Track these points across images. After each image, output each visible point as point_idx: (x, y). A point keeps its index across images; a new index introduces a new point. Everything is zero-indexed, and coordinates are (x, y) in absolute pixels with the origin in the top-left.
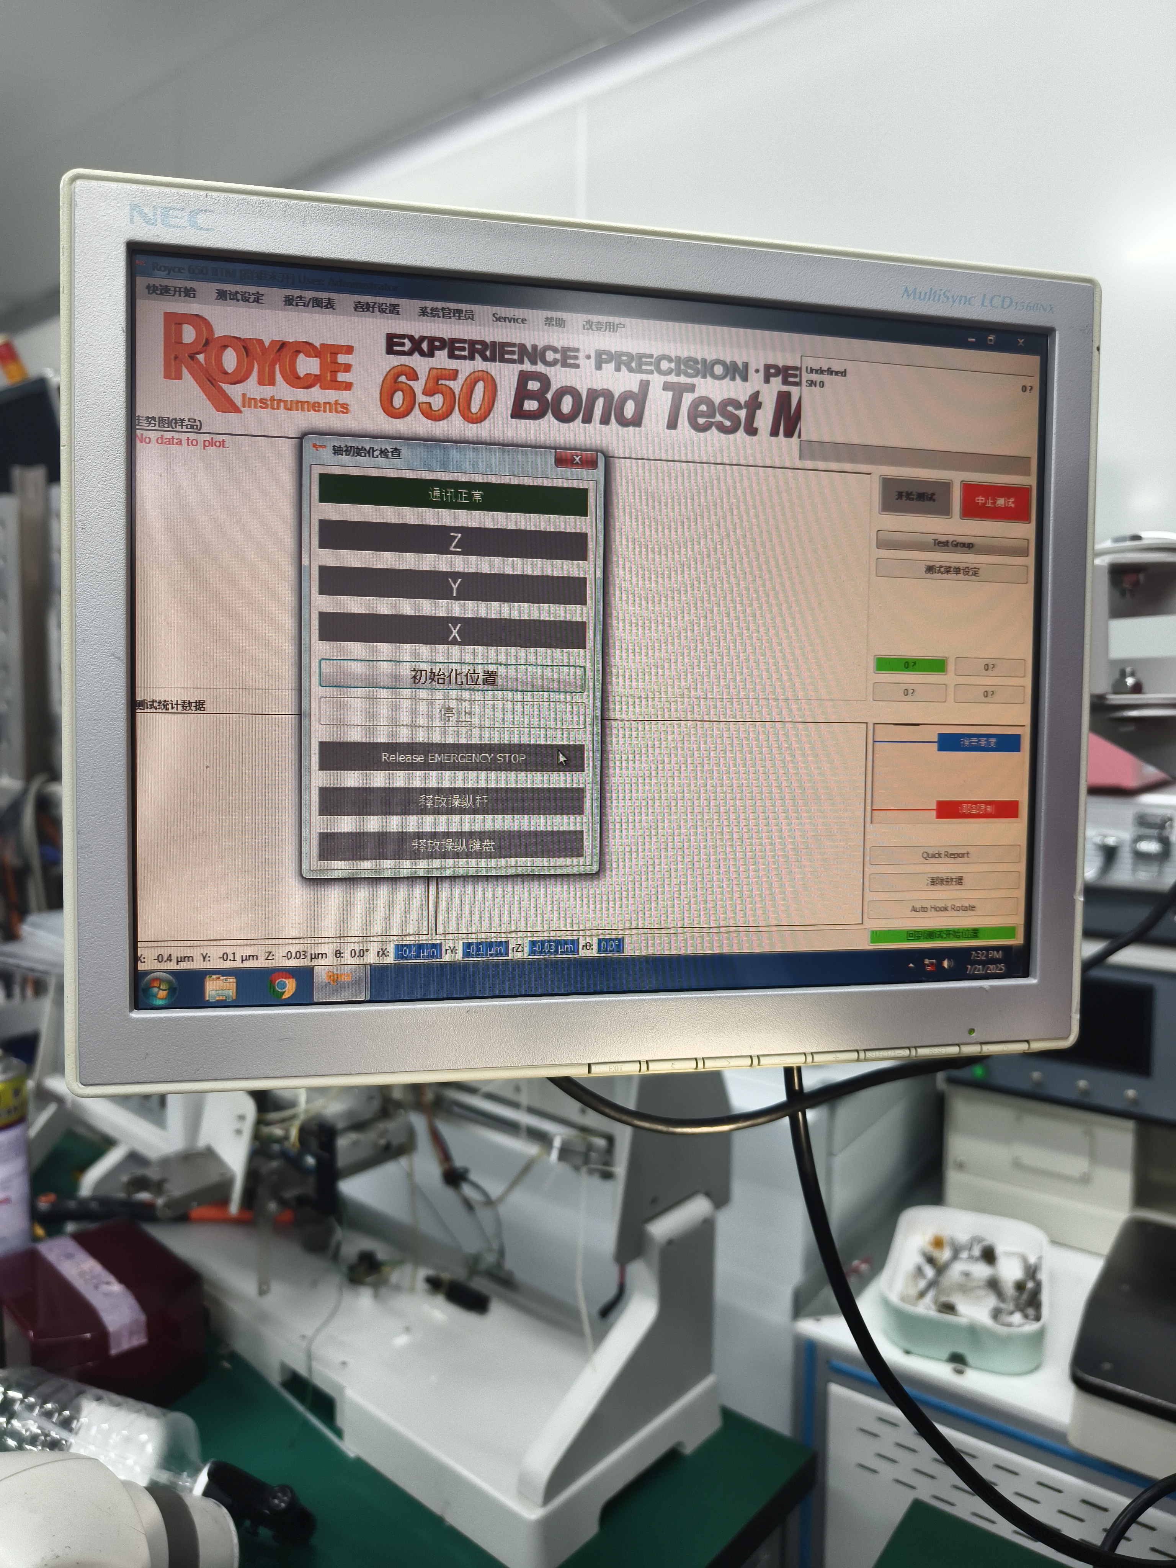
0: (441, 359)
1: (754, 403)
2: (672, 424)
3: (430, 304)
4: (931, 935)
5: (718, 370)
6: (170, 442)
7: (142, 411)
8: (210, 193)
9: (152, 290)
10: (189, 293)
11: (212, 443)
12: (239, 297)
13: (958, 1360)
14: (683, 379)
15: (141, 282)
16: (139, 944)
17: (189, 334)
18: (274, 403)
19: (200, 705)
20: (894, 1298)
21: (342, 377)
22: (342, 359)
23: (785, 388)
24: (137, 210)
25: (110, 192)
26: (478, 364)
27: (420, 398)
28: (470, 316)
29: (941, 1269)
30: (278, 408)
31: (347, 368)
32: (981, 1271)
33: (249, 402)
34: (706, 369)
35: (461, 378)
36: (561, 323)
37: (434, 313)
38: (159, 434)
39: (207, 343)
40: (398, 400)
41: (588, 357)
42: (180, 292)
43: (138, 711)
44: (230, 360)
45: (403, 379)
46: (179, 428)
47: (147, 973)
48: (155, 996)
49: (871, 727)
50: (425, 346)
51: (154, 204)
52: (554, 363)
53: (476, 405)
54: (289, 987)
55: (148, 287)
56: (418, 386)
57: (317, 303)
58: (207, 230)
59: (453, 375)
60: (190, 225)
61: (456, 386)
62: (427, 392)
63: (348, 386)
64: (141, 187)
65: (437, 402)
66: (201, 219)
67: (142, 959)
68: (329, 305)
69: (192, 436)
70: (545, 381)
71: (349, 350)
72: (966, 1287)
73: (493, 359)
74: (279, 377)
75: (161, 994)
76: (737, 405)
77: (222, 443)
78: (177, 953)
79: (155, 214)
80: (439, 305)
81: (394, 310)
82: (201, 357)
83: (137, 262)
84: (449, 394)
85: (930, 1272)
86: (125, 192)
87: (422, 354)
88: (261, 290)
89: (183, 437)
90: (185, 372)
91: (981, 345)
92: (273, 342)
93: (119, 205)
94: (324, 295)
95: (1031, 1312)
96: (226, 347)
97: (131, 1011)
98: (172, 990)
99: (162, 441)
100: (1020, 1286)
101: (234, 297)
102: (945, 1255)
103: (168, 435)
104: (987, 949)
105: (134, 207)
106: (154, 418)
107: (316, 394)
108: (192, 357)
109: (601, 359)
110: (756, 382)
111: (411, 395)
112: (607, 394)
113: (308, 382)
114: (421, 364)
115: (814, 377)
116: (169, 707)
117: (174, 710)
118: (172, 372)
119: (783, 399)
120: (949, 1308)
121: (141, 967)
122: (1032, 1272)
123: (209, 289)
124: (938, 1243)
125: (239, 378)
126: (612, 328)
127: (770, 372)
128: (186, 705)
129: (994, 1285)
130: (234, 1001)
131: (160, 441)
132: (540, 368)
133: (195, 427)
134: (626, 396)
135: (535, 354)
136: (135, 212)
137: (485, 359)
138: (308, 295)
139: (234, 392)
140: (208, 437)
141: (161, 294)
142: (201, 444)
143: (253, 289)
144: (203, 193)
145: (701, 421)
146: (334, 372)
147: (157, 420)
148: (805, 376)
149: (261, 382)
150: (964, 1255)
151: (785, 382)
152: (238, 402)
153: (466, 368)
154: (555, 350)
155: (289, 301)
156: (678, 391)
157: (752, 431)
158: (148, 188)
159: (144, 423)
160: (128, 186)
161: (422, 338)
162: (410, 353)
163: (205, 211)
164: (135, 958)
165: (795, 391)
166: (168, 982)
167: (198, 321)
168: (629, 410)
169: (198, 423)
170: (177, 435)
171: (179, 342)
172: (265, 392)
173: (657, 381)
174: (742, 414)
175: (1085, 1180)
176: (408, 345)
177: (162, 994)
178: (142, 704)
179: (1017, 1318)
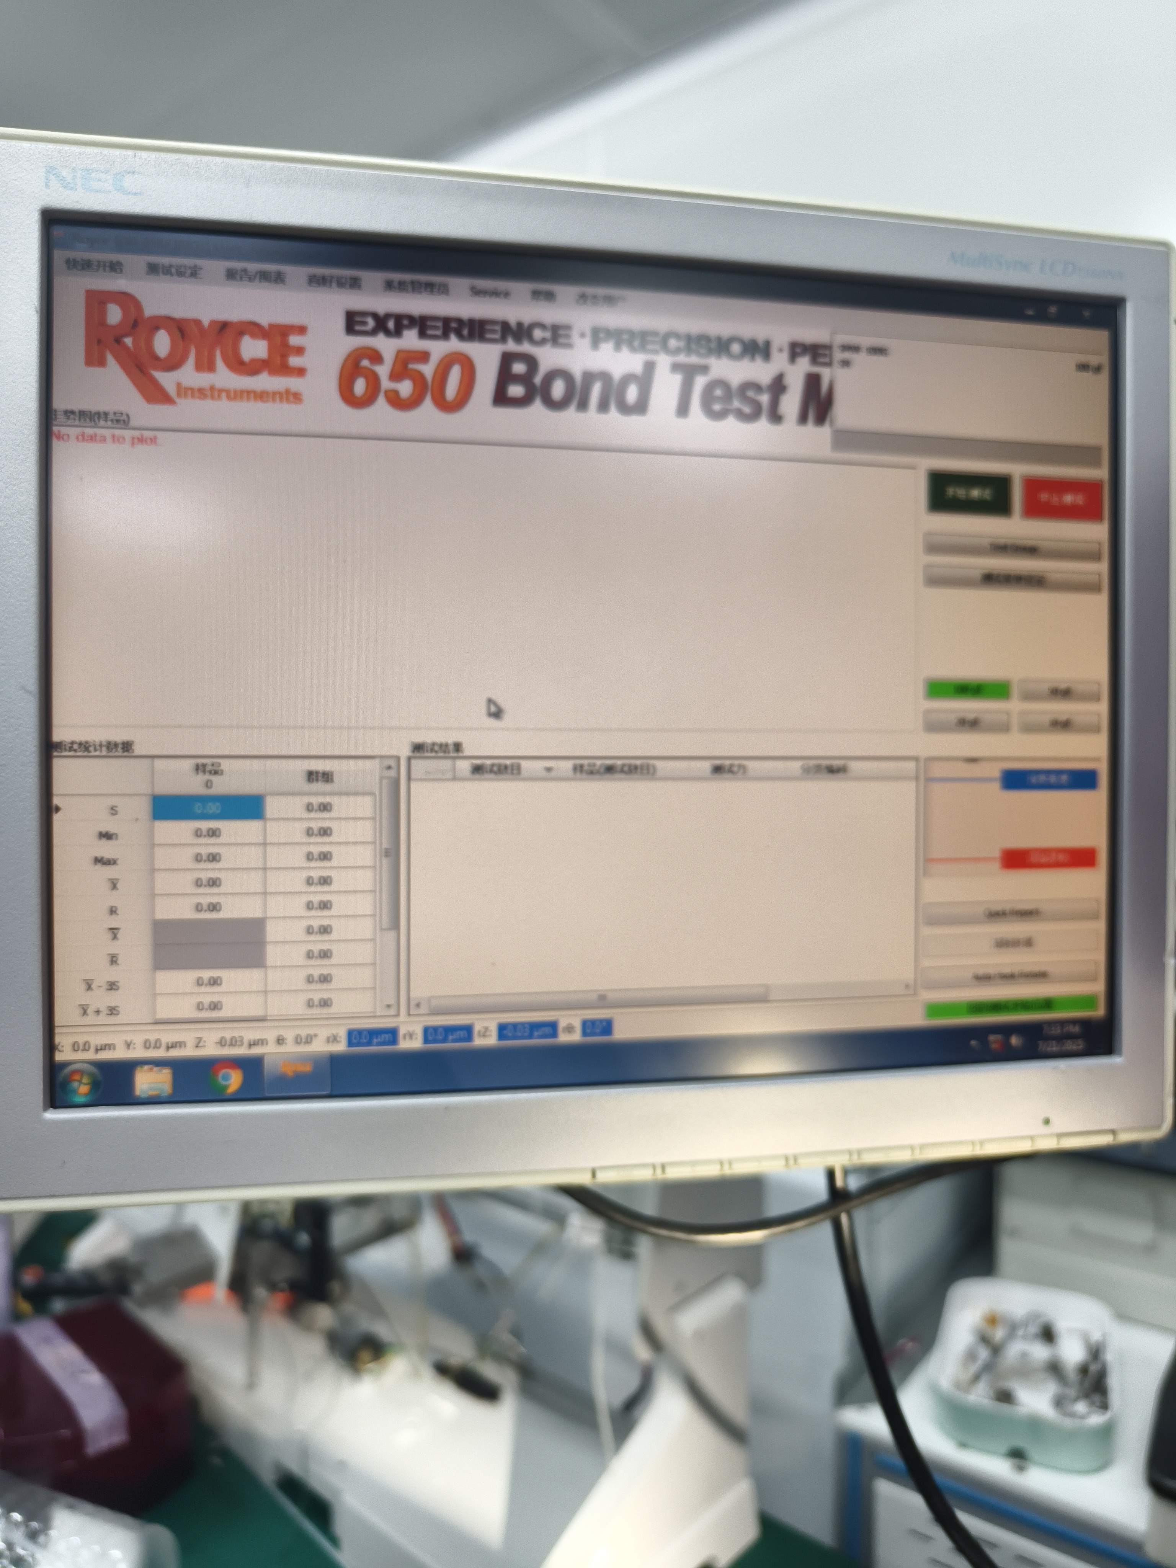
0: (411, 340)
1: (778, 386)
2: (683, 409)
3: (396, 276)
4: (997, 1007)
5: (736, 348)
6: (92, 438)
7: (59, 403)
8: (139, 153)
9: (72, 264)
10: (115, 267)
11: (141, 440)
12: (173, 270)
13: (1018, 1455)
14: (694, 359)
15: (59, 256)
16: (57, 1030)
17: (114, 315)
18: (212, 393)
19: (127, 746)
20: (945, 1383)
21: (294, 361)
22: (294, 340)
23: (816, 369)
24: (54, 172)
25: (22, 152)
26: (454, 344)
27: (386, 384)
28: (444, 290)
29: (996, 1350)
30: (219, 397)
31: (300, 351)
32: (1040, 1352)
33: (184, 391)
34: (721, 347)
35: (434, 360)
36: (549, 296)
37: (402, 287)
38: (78, 431)
39: (135, 324)
40: (360, 386)
41: (583, 335)
42: (104, 266)
43: (55, 754)
44: (162, 343)
45: (365, 363)
46: (102, 423)
47: (65, 1064)
48: (75, 1092)
49: (922, 764)
50: (391, 324)
51: (74, 165)
52: (543, 342)
53: (451, 390)
54: (234, 1080)
55: (68, 261)
56: (383, 371)
57: (265, 276)
58: (136, 194)
59: (424, 356)
60: (116, 189)
61: (428, 370)
62: (395, 376)
63: (301, 372)
64: (59, 147)
65: (405, 388)
66: (128, 182)
67: (60, 1047)
68: (279, 278)
69: (118, 432)
70: (532, 362)
71: (302, 330)
72: (1025, 1371)
73: (471, 337)
74: (220, 363)
75: (82, 1089)
76: (758, 388)
77: (153, 440)
78: (97, 1040)
79: (74, 177)
80: (407, 277)
81: (355, 284)
82: (128, 341)
83: (55, 233)
84: (419, 380)
85: (984, 1354)
86: (40, 153)
87: (388, 333)
88: (199, 262)
89: (107, 433)
90: (110, 359)
91: (1041, 317)
92: (213, 323)
93: (32, 167)
94: (272, 267)
95: (1097, 1398)
96: (157, 328)
97: (45, 1109)
98: (95, 1085)
99: (83, 438)
100: (1084, 1370)
101: (167, 271)
102: (999, 1334)
103: (89, 431)
104: (1063, 1023)
105: (50, 169)
106: (73, 412)
107: (264, 381)
108: (118, 340)
109: (598, 336)
110: (779, 362)
111: (374, 382)
112: (605, 377)
113: (252, 368)
114: (386, 346)
115: (847, 355)
116: (91, 749)
117: (97, 753)
118: (94, 359)
119: (813, 382)
120: (1005, 1397)
121: (59, 1057)
122: (1096, 1352)
123: (137, 261)
124: (992, 1320)
125: (172, 364)
126: (610, 300)
127: (796, 350)
128: (111, 746)
129: (1055, 1368)
130: (170, 1096)
131: (80, 438)
132: (526, 347)
133: (121, 421)
134: (628, 379)
135: (521, 332)
136: (51, 176)
137: (461, 337)
138: (253, 267)
139: (167, 380)
140: (137, 433)
141: (83, 269)
142: (128, 440)
143: (189, 262)
144: (130, 153)
145: (717, 407)
146: (284, 356)
147: (77, 414)
148: (838, 355)
149: (199, 367)
150: (1020, 1332)
151: (814, 361)
152: (171, 390)
153: (438, 349)
154: (542, 326)
155: (231, 275)
156: (689, 373)
157: (776, 417)
158: (67, 148)
159: (61, 418)
160: (41, 145)
161: (388, 316)
162: (373, 333)
163: (134, 173)
164: (50, 1047)
165: (826, 373)
166: (91, 1075)
167: (126, 300)
168: (632, 394)
169: (125, 417)
170: (99, 431)
171: (102, 322)
172: (203, 380)
173: (664, 362)
174: (765, 399)
175: (1150, 1249)
176: (371, 323)
177: (84, 1089)
178: (59, 746)
179: (1081, 1407)
